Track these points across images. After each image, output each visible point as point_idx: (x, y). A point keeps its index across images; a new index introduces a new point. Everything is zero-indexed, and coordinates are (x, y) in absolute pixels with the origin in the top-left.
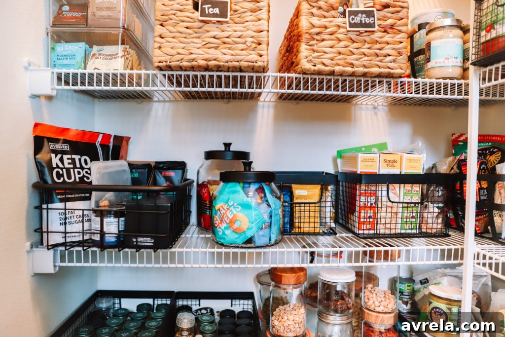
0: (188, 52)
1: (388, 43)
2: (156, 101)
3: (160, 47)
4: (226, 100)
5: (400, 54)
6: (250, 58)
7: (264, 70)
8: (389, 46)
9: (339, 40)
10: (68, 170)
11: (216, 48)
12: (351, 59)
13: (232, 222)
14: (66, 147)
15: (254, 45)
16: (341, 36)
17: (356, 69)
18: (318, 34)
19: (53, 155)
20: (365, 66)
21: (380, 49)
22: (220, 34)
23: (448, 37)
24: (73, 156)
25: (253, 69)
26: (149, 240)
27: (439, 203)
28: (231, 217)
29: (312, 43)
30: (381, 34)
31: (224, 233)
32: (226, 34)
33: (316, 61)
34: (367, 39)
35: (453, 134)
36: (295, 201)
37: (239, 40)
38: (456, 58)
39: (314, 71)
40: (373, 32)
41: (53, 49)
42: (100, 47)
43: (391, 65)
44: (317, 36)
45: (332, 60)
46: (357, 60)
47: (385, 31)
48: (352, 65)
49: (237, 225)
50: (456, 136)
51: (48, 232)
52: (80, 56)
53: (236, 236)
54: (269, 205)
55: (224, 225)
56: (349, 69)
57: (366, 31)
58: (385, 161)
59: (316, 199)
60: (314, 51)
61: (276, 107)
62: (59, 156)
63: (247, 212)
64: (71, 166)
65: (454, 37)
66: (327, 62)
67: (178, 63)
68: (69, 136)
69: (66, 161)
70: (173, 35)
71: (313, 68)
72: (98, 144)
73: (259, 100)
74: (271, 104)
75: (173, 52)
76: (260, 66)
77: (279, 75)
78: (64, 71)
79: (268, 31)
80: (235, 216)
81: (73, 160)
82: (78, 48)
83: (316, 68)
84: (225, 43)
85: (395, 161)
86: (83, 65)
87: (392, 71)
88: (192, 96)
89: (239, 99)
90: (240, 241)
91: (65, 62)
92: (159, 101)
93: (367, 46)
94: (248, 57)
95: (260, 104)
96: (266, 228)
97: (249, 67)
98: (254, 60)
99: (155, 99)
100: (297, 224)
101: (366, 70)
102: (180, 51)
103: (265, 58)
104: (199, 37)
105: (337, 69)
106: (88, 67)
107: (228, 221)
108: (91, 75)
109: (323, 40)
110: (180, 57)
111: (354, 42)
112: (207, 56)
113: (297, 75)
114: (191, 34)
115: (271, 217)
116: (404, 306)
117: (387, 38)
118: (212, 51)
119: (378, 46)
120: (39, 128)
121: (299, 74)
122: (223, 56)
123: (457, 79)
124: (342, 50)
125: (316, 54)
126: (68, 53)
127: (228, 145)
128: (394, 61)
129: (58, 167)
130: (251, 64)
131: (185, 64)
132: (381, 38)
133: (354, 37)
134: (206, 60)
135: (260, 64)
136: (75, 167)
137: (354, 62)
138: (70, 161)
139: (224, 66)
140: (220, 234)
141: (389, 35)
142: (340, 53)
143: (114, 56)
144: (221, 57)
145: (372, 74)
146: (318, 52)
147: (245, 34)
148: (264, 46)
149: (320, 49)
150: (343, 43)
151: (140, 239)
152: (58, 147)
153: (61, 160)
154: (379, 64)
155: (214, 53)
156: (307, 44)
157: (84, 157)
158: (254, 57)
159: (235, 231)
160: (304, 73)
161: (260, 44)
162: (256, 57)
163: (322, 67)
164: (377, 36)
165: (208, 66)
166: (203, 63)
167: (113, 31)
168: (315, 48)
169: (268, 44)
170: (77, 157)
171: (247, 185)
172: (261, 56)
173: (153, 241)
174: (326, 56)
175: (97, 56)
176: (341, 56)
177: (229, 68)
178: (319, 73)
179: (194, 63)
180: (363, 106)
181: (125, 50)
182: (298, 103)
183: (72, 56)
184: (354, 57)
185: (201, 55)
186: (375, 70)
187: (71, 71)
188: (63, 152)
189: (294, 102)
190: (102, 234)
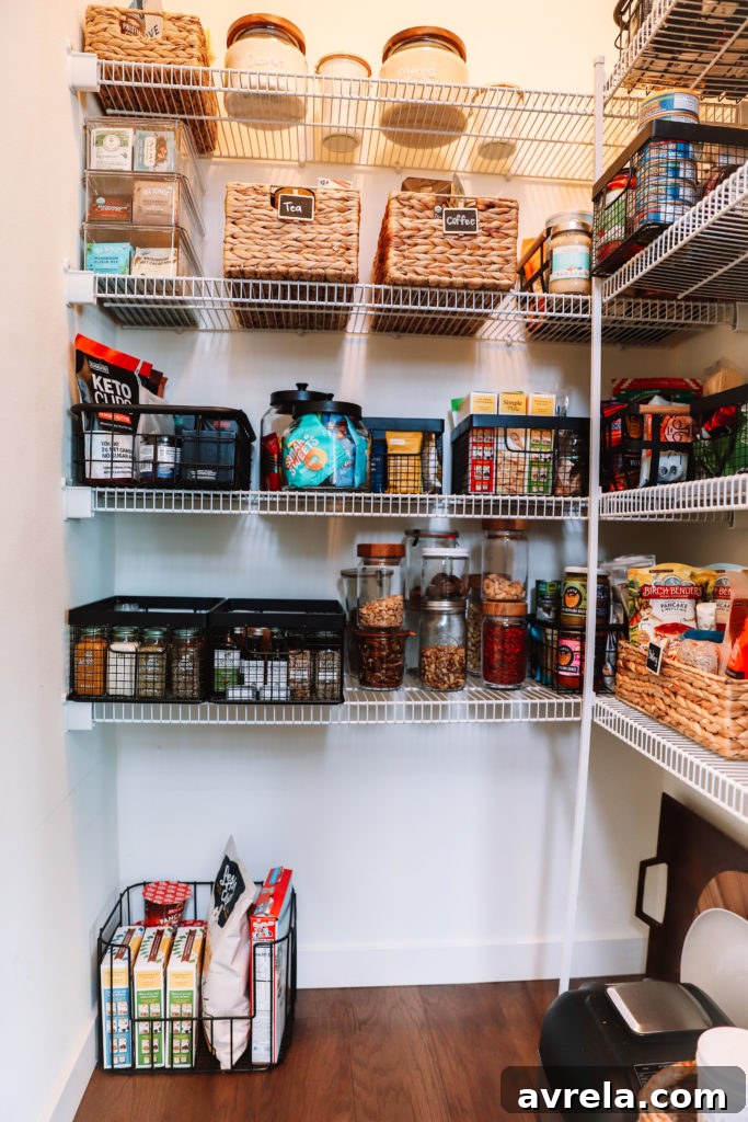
0: (265, 256)
1: (493, 249)
2: (203, 331)
3: (232, 249)
4: (300, 331)
5: (507, 262)
6: (337, 264)
7: (353, 279)
8: (495, 252)
9: (435, 245)
10: (109, 395)
11: (298, 252)
12: (449, 267)
13: (308, 458)
14: (105, 369)
15: (342, 250)
16: (436, 240)
17: (454, 279)
18: (409, 237)
19: (94, 375)
20: (465, 276)
21: (484, 256)
22: (304, 237)
23: (573, 243)
24: (114, 381)
25: (339, 278)
26: (210, 473)
27: (572, 454)
28: (306, 453)
29: (403, 247)
30: (483, 238)
31: (298, 473)
32: (310, 236)
33: (407, 269)
34: (467, 243)
35: (614, 380)
36: (390, 452)
37: (323, 243)
38: (580, 268)
39: (405, 280)
40: (475, 236)
41: (89, 250)
42: (144, 250)
43: (497, 275)
44: (409, 239)
45: (426, 268)
46: (456, 268)
47: (489, 235)
48: (450, 275)
49: (313, 462)
50: (618, 382)
51: (91, 461)
52: (123, 260)
53: (313, 474)
54: (351, 439)
55: (298, 464)
56: (446, 279)
57: (465, 235)
58: (506, 403)
59: (416, 450)
60: (405, 257)
61: (369, 342)
62: (100, 378)
63: (325, 446)
64: (112, 392)
65: (580, 244)
66: (420, 270)
67: (252, 268)
68: (107, 357)
69: (107, 386)
70: (249, 235)
71: (403, 277)
72: (136, 374)
73: (346, 331)
74: (363, 337)
75: (248, 255)
76: (348, 275)
77: (374, 286)
78: (107, 275)
79: (358, 235)
80: (311, 451)
81: (114, 386)
82: (121, 250)
83: (407, 277)
84: (308, 247)
85: (519, 404)
86: (128, 270)
87: (497, 282)
88: (255, 323)
89: (318, 329)
90: (317, 480)
91: (105, 266)
92: (207, 331)
93: (468, 252)
94: (334, 265)
95: (348, 337)
96: (348, 466)
97: (335, 275)
98: (341, 267)
99: (202, 326)
100: (391, 483)
101: (466, 280)
102: (257, 254)
103: (354, 266)
104: (277, 239)
105: (432, 278)
106: (133, 272)
107: (303, 459)
108: (131, 281)
109: (416, 245)
110: (254, 261)
111: (452, 247)
112: (287, 261)
113: (386, 287)
114: (267, 235)
115: (354, 454)
116: (546, 615)
117: (493, 243)
118: (293, 256)
119: (481, 252)
120: (80, 341)
121: (389, 284)
122: (307, 262)
123: (583, 294)
124: (439, 257)
125: (407, 261)
126: (109, 255)
127: (302, 386)
128: (500, 270)
129: (99, 390)
130: (338, 272)
131: (262, 269)
132: (485, 243)
133: (451, 240)
134: (286, 265)
135: (348, 272)
136: (116, 394)
137: (452, 271)
138: (110, 386)
139: (306, 273)
140: (293, 475)
141: (493, 240)
142: (435, 260)
143: (165, 261)
144: (304, 262)
145: (474, 285)
146: (409, 258)
147: (332, 237)
148: (353, 252)
149: (411, 255)
150: (439, 249)
151: (200, 472)
152: (97, 367)
153: (101, 382)
154: (483, 273)
155: (295, 258)
156: (397, 248)
157: (124, 386)
158: (341, 264)
159: (311, 469)
160: (395, 284)
161: (348, 249)
162: (345, 264)
163: (415, 277)
164: (480, 240)
165: (288, 273)
166: (282, 269)
167: (165, 230)
168: (406, 253)
169: (358, 251)
170: (117, 383)
171: (326, 418)
172: (350, 263)
173: (214, 474)
174: (418, 263)
175: (143, 260)
176: (437, 264)
177: (312, 276)
178: (412, 283)
179: (272, 269)
180: (492, 343)
181: (177, 254)
182: (399, 336)
183: (115, 259)
184: (451, 264)
185: (281, 260)
186: (478, 280)
187: (117, 276)
188: (104, 375)
189: (395, 334)
190: (156, 464)
